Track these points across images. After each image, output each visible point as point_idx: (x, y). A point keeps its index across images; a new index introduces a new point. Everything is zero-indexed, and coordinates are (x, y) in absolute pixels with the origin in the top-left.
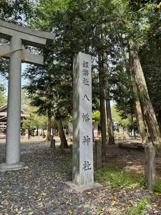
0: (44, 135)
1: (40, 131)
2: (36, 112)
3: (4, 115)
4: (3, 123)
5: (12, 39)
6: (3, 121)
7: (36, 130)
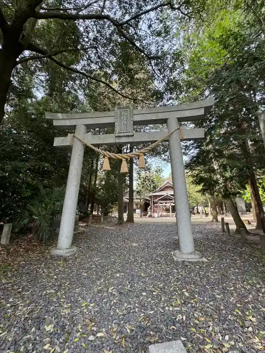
0: (206, 213)
1: (200, 209)
2: (199, 191)
3: (164, 194)
4: (164, 202)
5: (169, 121)
6: (164, 200)
7: (196, 207)
